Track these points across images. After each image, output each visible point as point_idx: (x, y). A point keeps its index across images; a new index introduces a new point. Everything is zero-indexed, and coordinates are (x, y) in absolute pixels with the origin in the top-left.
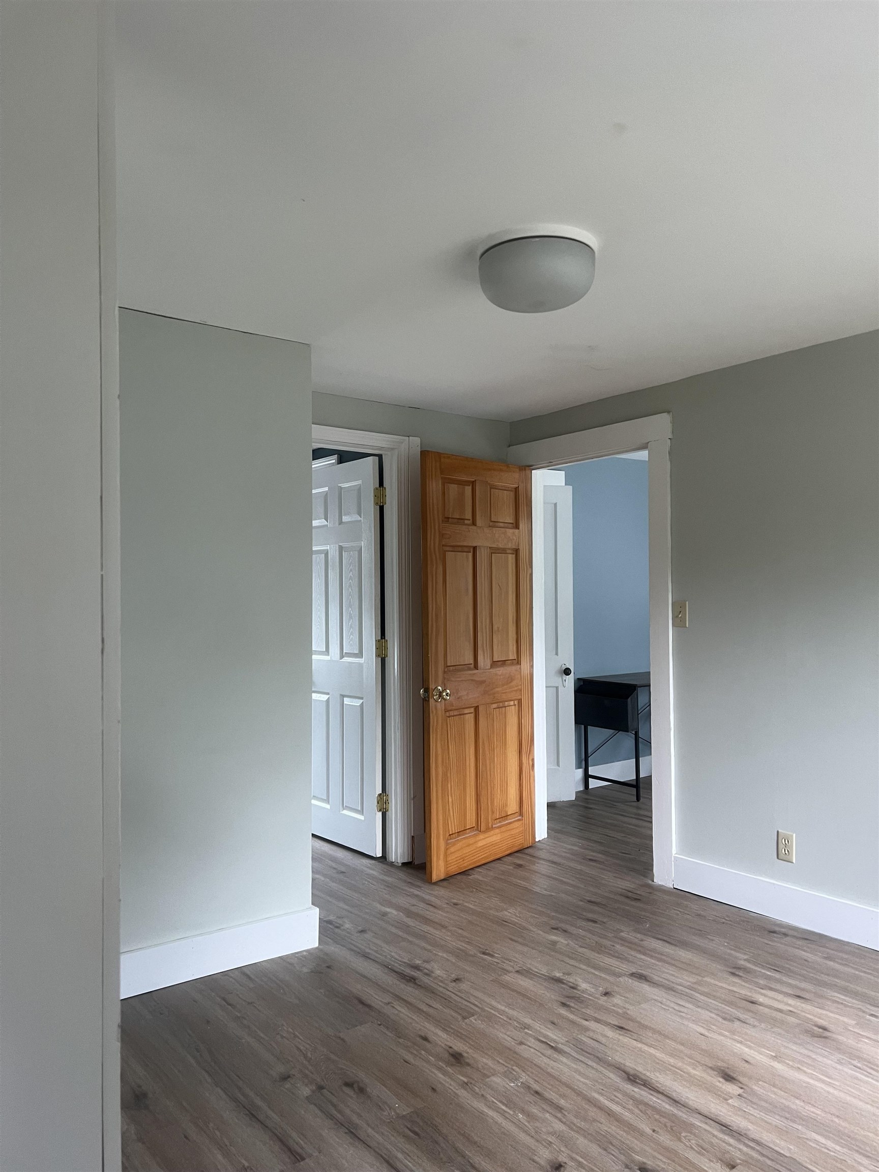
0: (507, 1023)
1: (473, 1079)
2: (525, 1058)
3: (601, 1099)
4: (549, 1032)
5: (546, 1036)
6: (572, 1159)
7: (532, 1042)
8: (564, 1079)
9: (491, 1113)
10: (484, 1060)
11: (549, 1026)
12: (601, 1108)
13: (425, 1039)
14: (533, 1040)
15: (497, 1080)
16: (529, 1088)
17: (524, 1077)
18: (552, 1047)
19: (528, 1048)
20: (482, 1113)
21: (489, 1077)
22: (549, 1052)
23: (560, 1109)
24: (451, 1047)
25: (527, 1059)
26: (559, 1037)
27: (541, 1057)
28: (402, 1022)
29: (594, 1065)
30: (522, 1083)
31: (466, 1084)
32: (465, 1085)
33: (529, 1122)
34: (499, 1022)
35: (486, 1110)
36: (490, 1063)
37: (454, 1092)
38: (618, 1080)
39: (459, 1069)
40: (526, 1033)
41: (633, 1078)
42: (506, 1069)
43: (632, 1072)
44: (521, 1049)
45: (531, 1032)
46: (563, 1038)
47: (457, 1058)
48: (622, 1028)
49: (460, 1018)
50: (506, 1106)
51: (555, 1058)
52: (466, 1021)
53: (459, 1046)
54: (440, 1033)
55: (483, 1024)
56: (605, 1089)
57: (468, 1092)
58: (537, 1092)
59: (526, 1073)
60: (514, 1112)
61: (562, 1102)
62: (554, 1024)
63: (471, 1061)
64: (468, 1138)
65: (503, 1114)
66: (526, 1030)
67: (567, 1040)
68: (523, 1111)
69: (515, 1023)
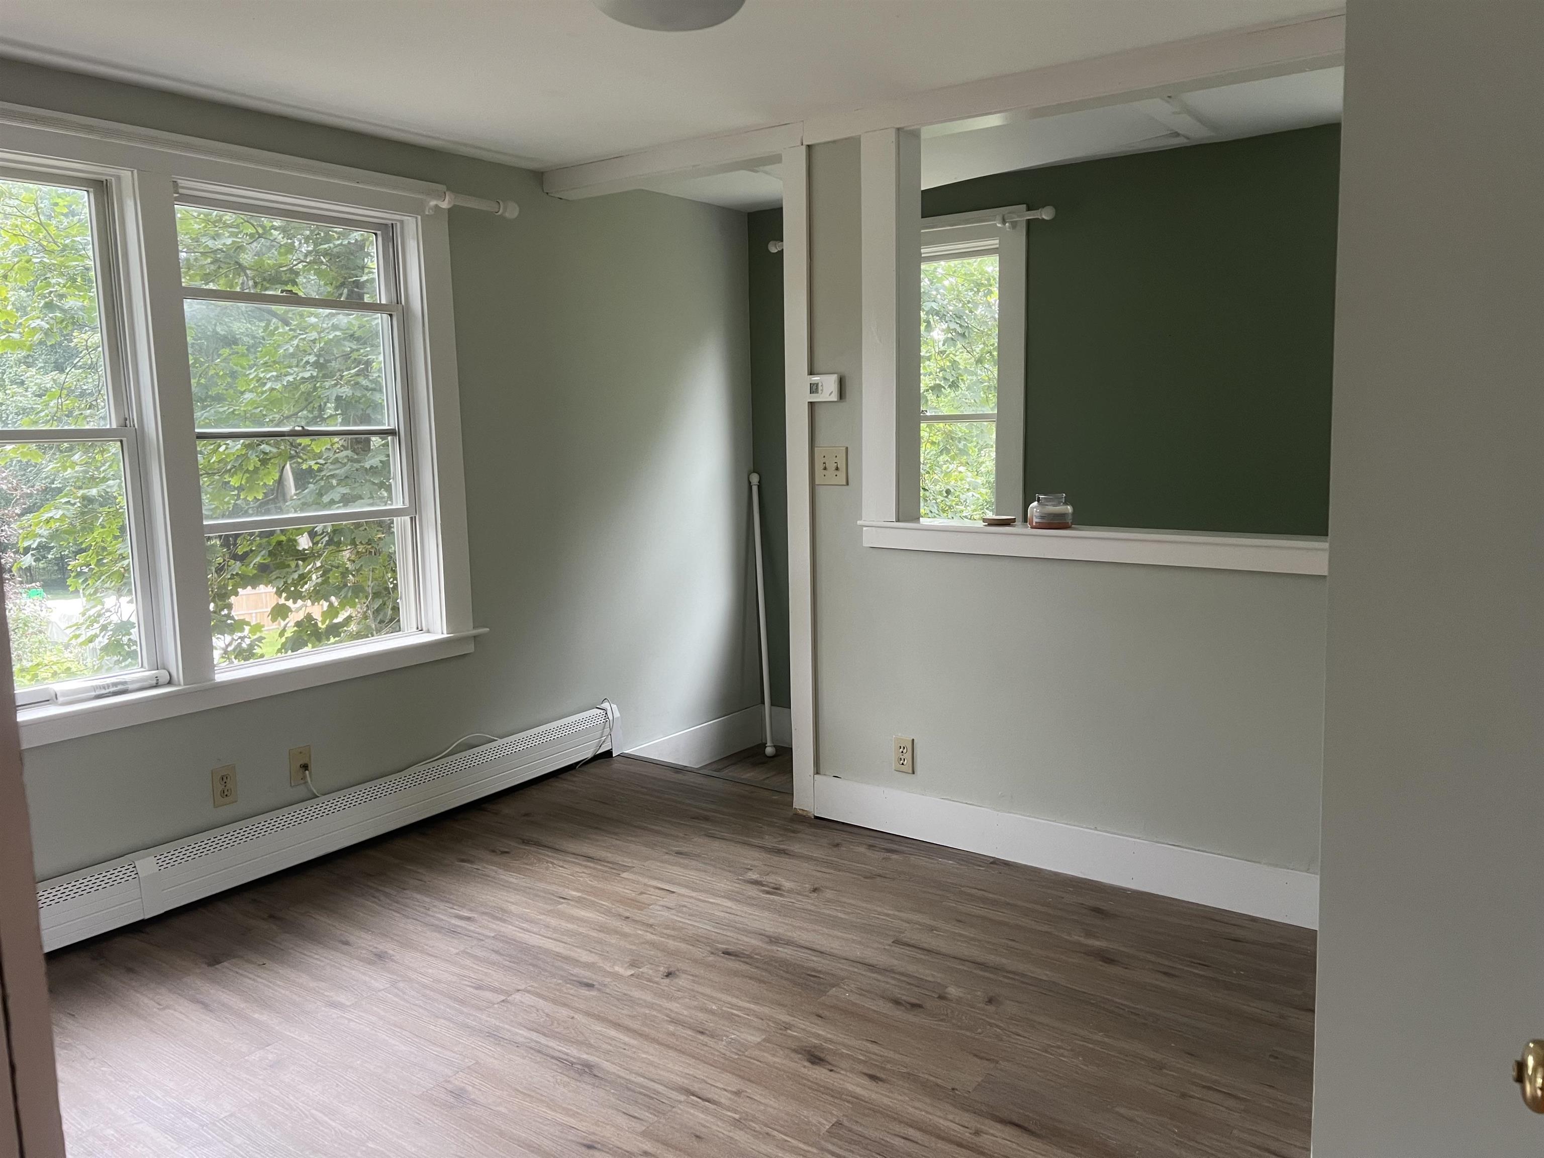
0: (772, 1126)
1: (781, 1034)
2: (727, 1071)
3: (627, 1039)
4: (702, 1119)
5: (705, 1111)
6: (657, 983)
7: (724, 1098)
8: (672, 1053)
9: (747, 1005)
10: (777, 1060)
11: (703, 1130)
12: (628, 1030)
13: (873, 1078)
14: (723, 1100)
15: (755, 1038)
16: (712, 1036)
17: (721, 1046)
18: (694, 1095)
19: (726, 1088)
20: (756, 1003)
21: (764, 1040)
22: (696, 1087)
23: (673, 1021)
24: (831, 1071)
25: (724, 1070)
26: (688, 1113)
27: (707, 1077)
28: (928, 1101)
29: (633, 1078)
30: (722, 1041)
31: (786, 1028)
32: (788, 1026)
33: (705, 1003)
34: (782, 1126)
35: (752, 1006)
36: (770, 1058)
37: (795, 1017)
38: (606, 1065)
39: (805, 1044)
40: (736, 1112)
41: (587, 1070)
42: (746, 1053)
43: (587, 1078)
44: (735, 1084)
45: (729, 1114)
46: (679, 1112)
47: (815, 1058)
48: (590, 1147)
49: (846, 1123)
50: (733, 1014)
51: (687, 1079)
52: (835, 1120)
53: (818, 1073)
54: (859, 1090)
55: (805, 1117)
56: (622, 1050)
57: (781, 1020)
58: (702, 1033)
59: (720, 1052)
60: (721, 1010)
61: (671, 1028)
62: (697, 1137)
63: (796, 1057)
64: (760, 981)
65: (733, 1006)
66: (737, 1116)
67: (674, 1110)
68: (712, 1012)
69: (758, 1128)
